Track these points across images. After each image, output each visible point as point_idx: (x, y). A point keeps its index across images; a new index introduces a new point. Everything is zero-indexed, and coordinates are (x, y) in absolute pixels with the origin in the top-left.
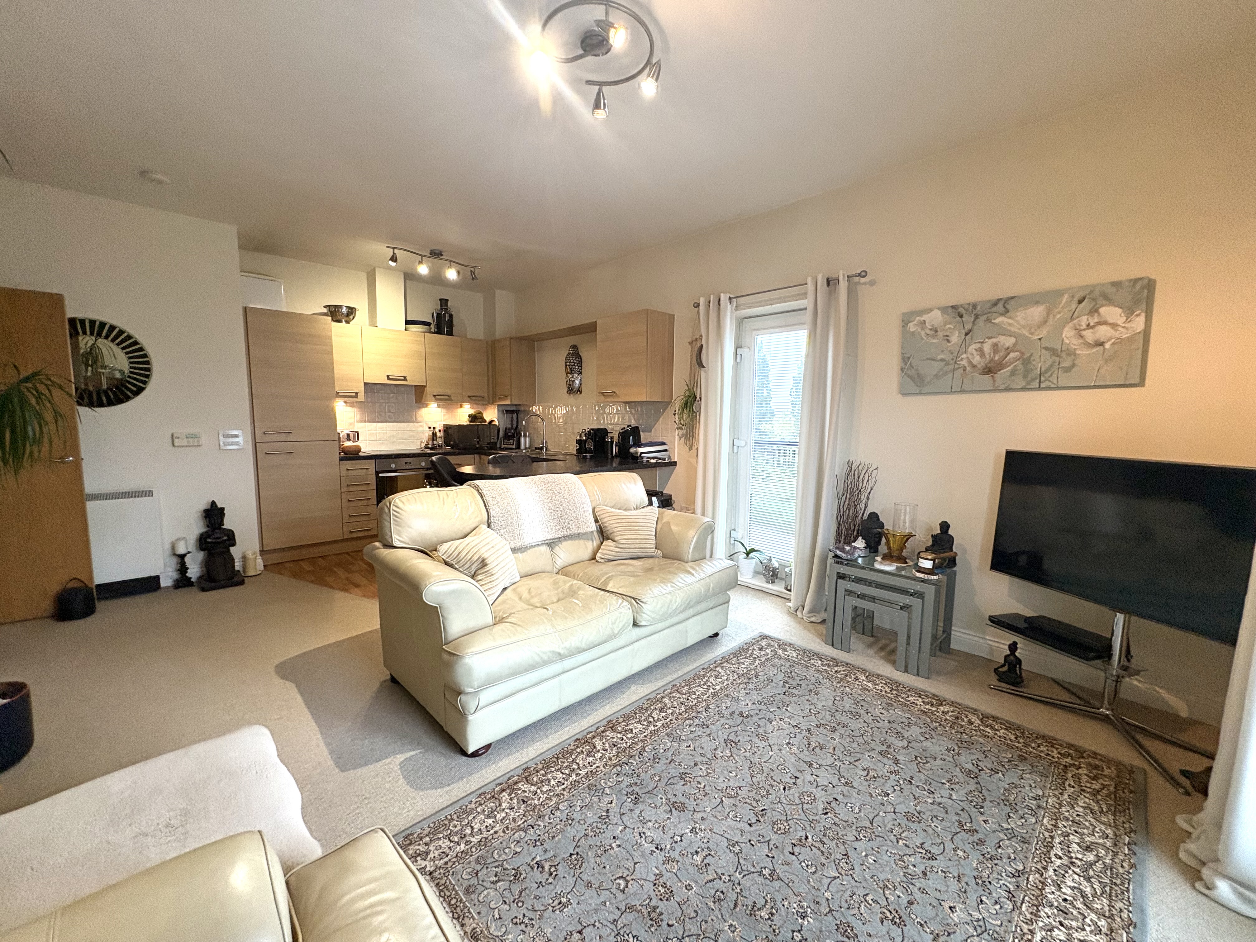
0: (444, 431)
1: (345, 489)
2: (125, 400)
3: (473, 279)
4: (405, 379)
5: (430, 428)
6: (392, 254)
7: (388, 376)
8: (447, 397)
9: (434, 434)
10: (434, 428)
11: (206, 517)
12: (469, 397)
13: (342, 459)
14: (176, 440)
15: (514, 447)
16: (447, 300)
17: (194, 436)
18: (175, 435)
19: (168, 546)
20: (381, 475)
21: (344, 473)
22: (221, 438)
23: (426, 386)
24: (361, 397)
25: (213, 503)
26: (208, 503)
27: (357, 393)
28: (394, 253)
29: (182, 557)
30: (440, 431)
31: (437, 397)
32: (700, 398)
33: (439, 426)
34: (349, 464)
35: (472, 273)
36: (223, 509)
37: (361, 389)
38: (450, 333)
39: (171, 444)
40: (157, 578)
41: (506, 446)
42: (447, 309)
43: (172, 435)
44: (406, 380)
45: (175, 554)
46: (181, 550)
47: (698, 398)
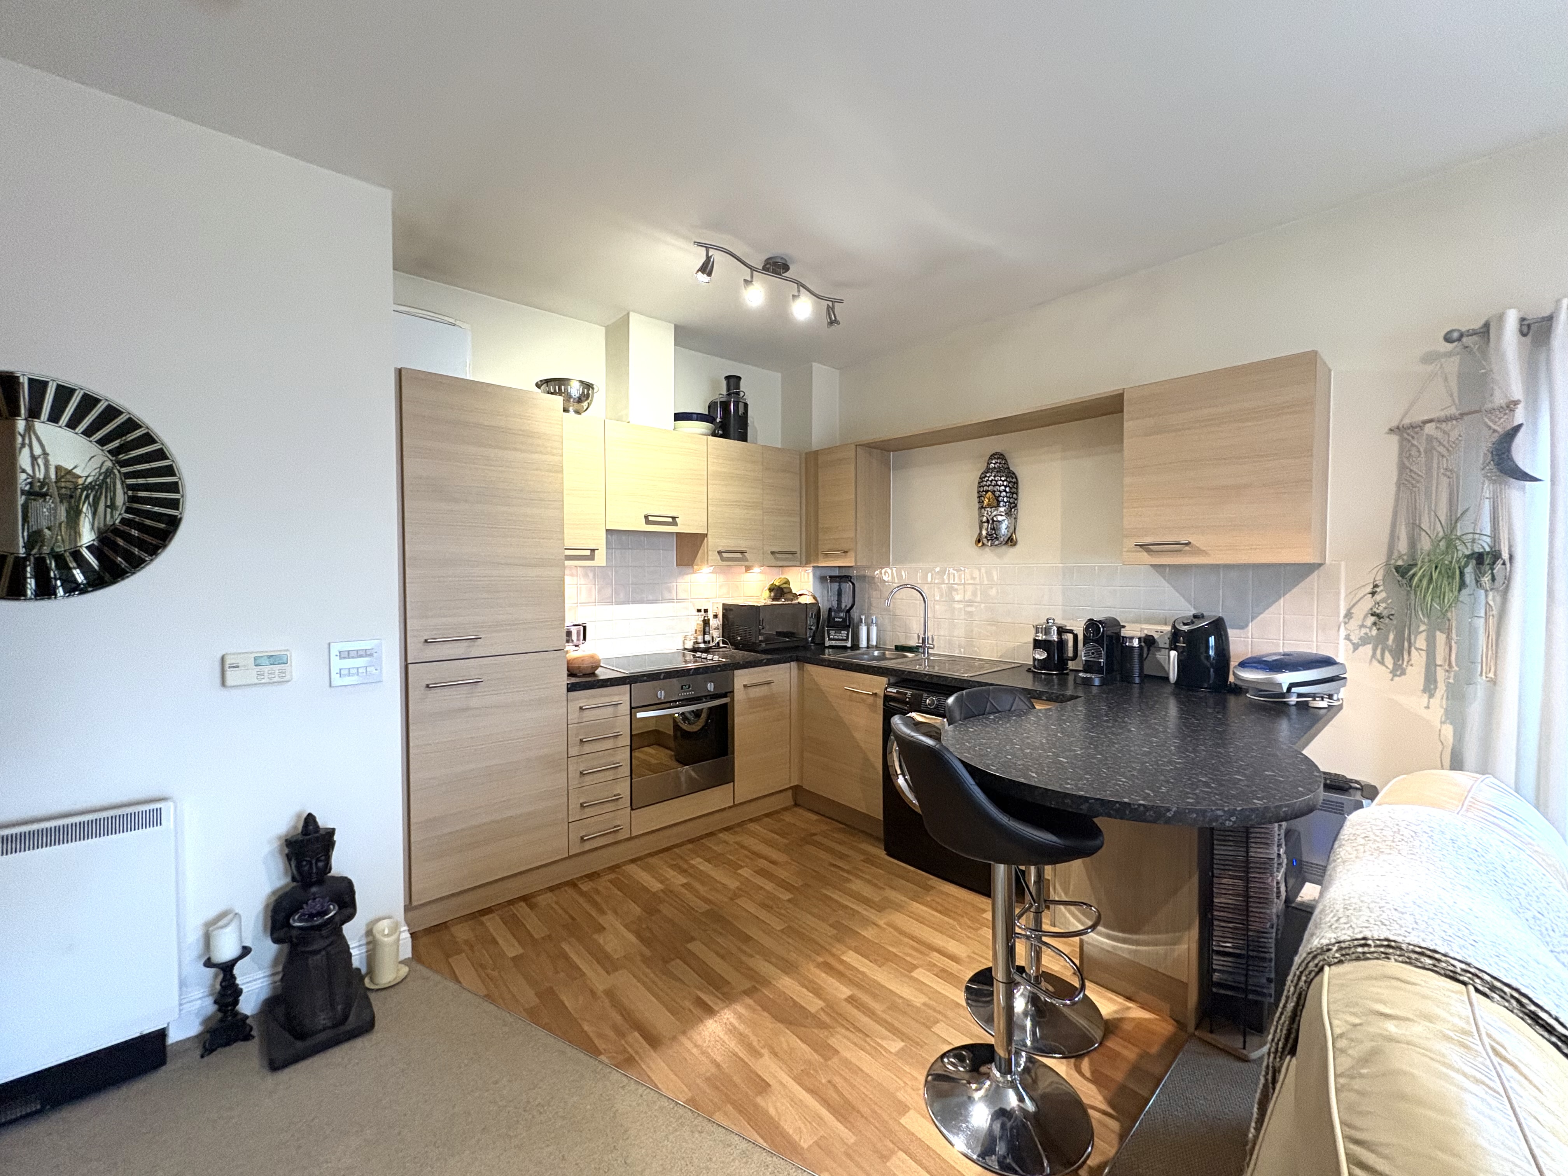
0: (724, 616)
1: (573, 751)
2: (107, 577)
3: (831, 323)
4: (674, 521)
5: (699, 611)
6: (704, 259)
7: (646, 517)
8: (739, 555)
9: (706, 623)
10: (706, 611)
11: (289, 857)
12: (773, 553)
13: (571, 688)
14: (229, 674)
15: (849, 644)
16: (739, 378)
17: (277, 660)
18: (229, 661)
19: (194, 937)
20: (640, 715)
21: (574, 716)
22: (335, 660)
23: (705, 535)
24: (601, 558)
25: (310, 819)
26: (299, 816)
27: (593, 551)
28: (708, 258)
29: (227, 969)
30: (716, 616)
31: (725, 555)
32: (1511, 557)
33: (716, 608)
34: (584, 698)
35: (830, 310)
36: (331, 832)
37: (600, 541)
38: (743, 438)
39: (218, 680)
40: (161, 1035)
41: (833, 643)
42: (738, 394)
43: (223, 659)
44: (676, 524)
45: (209, 963)
46: (226, 950)
47: (1505, 555)
